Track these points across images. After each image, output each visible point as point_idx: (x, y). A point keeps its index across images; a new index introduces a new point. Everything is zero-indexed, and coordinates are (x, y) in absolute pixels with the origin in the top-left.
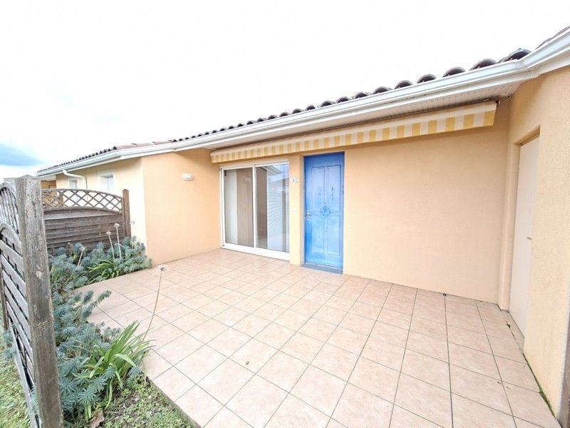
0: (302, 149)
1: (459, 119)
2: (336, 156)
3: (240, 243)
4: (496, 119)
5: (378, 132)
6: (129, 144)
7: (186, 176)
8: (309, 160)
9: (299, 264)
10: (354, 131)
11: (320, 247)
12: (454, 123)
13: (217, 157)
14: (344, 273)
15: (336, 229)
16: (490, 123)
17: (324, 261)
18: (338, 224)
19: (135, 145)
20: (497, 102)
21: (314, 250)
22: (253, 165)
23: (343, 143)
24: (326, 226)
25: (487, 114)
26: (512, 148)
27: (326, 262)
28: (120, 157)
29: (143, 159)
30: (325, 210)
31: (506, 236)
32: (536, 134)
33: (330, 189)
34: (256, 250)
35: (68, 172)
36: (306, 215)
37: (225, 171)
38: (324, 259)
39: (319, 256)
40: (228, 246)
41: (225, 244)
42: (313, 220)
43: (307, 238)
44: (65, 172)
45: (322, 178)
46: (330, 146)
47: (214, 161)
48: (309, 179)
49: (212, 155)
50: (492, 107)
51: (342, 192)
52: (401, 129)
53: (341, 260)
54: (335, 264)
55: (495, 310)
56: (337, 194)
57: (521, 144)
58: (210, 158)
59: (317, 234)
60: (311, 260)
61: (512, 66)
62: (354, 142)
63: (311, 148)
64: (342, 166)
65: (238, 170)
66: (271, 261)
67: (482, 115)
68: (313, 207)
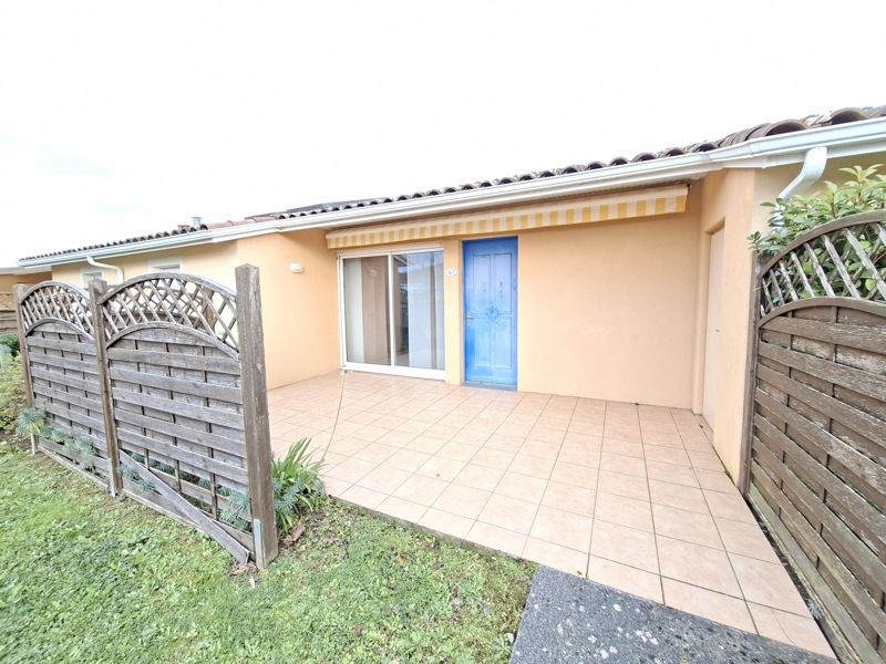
0: (463, 232)
1: (650, 204)
2: (509, 242)
3: (367, 361)
4: (687, 204)
5: (561, 215)
6: (224, 221)
7: (295, 267)
8: (470, 247)
9: (458, 382)
10: (531, 212)
11: (485, 359)
12: (645, 207)
13: (335, 240)
14: (519, 389)
15: (507, 336)
16: (682, 209)
17: (490, 377)
18: (508, 329)
19: (231, 223)
20: (688, 186)
21: (478, 364)
22: (390, 253)
23: (517, 226)
24: (493, 330)
25: (679, 199)
26: (704, 237)
27: (494, 378)
28: (210, 239)
29: (239, 242)
30: (492, 311)
31: (699, 332)
32: (721, 225)
33: (498, 284)
34: (394, 369)
35: (96, 261)
36: (466, 318)
37: (344, 260)
38: (491, 375)
39: (483, 371)
40: (351, 366)
41: (347, 363)
42: (476, 325)
43: (468, 349)
44: (91, 261)
45: (488, 270)
46: (501, 230)
47: (333, 246)
48: (469, 272)
49: (328, 237)
50: (684, 192)
51: (515, 288)
52: (587, 211)
53: (515, 375)
54: (506, 379)
55: (690, 414)
56: (507, 289)
57: (712, 233)
58: (325, 242)
59: (482, 343)
60: (474, 377)
61: (699, 157)
62: (532, 225)
63: (476, 230)
64: (514, 254)
65: (363, 259)
66: (419, 381)
67: (674, 200)
68: (476, 308)
